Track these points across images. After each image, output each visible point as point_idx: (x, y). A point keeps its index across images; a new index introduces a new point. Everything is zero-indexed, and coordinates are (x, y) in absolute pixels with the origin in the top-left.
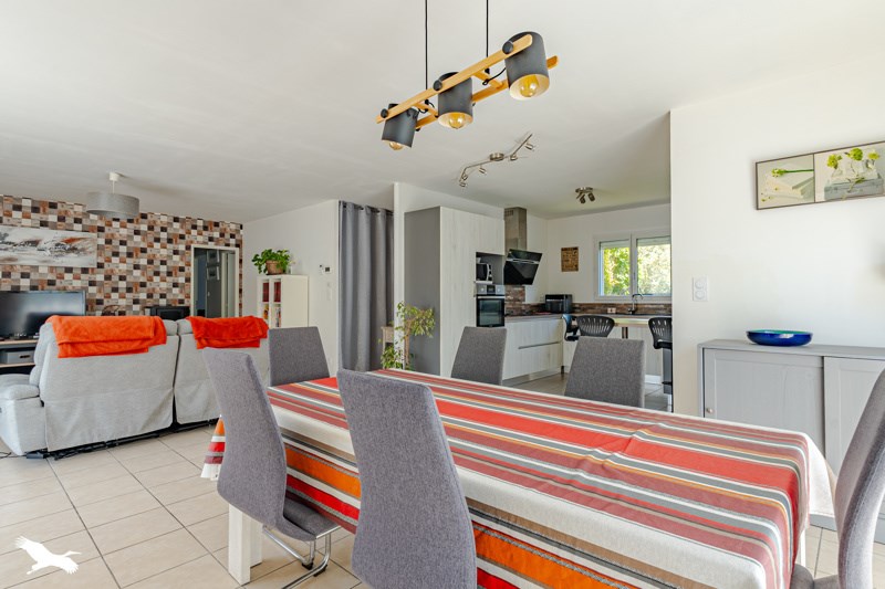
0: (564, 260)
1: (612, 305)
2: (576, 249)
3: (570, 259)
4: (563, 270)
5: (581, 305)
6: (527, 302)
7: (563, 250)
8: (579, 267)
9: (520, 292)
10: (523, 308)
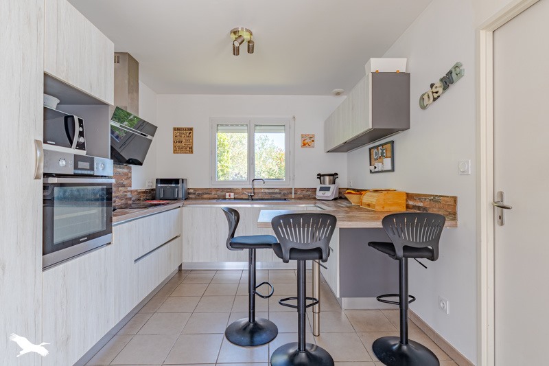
0: (177, 141)
1: (230, 190)
2: (191, 129)
3: (183, 140)
4: (175, 151)
5: (195, 190)
6: (133, 188)
7: (175, 129)
8: (194, 149)
9: (126, 174)
10: (129, 195)
